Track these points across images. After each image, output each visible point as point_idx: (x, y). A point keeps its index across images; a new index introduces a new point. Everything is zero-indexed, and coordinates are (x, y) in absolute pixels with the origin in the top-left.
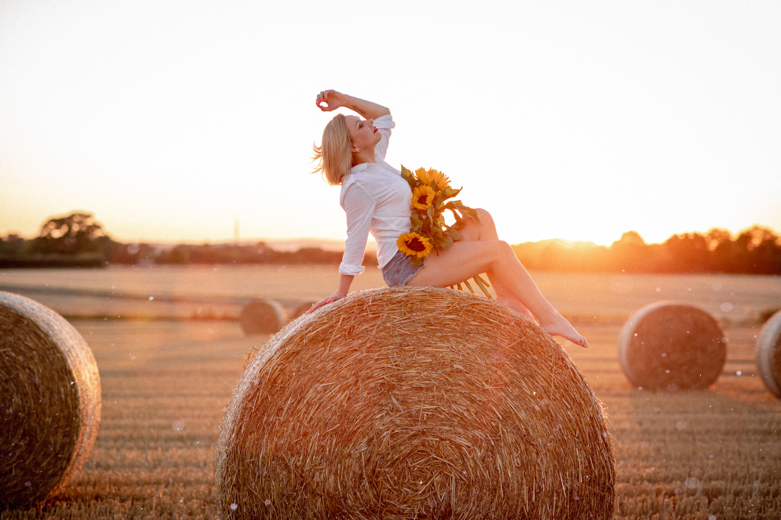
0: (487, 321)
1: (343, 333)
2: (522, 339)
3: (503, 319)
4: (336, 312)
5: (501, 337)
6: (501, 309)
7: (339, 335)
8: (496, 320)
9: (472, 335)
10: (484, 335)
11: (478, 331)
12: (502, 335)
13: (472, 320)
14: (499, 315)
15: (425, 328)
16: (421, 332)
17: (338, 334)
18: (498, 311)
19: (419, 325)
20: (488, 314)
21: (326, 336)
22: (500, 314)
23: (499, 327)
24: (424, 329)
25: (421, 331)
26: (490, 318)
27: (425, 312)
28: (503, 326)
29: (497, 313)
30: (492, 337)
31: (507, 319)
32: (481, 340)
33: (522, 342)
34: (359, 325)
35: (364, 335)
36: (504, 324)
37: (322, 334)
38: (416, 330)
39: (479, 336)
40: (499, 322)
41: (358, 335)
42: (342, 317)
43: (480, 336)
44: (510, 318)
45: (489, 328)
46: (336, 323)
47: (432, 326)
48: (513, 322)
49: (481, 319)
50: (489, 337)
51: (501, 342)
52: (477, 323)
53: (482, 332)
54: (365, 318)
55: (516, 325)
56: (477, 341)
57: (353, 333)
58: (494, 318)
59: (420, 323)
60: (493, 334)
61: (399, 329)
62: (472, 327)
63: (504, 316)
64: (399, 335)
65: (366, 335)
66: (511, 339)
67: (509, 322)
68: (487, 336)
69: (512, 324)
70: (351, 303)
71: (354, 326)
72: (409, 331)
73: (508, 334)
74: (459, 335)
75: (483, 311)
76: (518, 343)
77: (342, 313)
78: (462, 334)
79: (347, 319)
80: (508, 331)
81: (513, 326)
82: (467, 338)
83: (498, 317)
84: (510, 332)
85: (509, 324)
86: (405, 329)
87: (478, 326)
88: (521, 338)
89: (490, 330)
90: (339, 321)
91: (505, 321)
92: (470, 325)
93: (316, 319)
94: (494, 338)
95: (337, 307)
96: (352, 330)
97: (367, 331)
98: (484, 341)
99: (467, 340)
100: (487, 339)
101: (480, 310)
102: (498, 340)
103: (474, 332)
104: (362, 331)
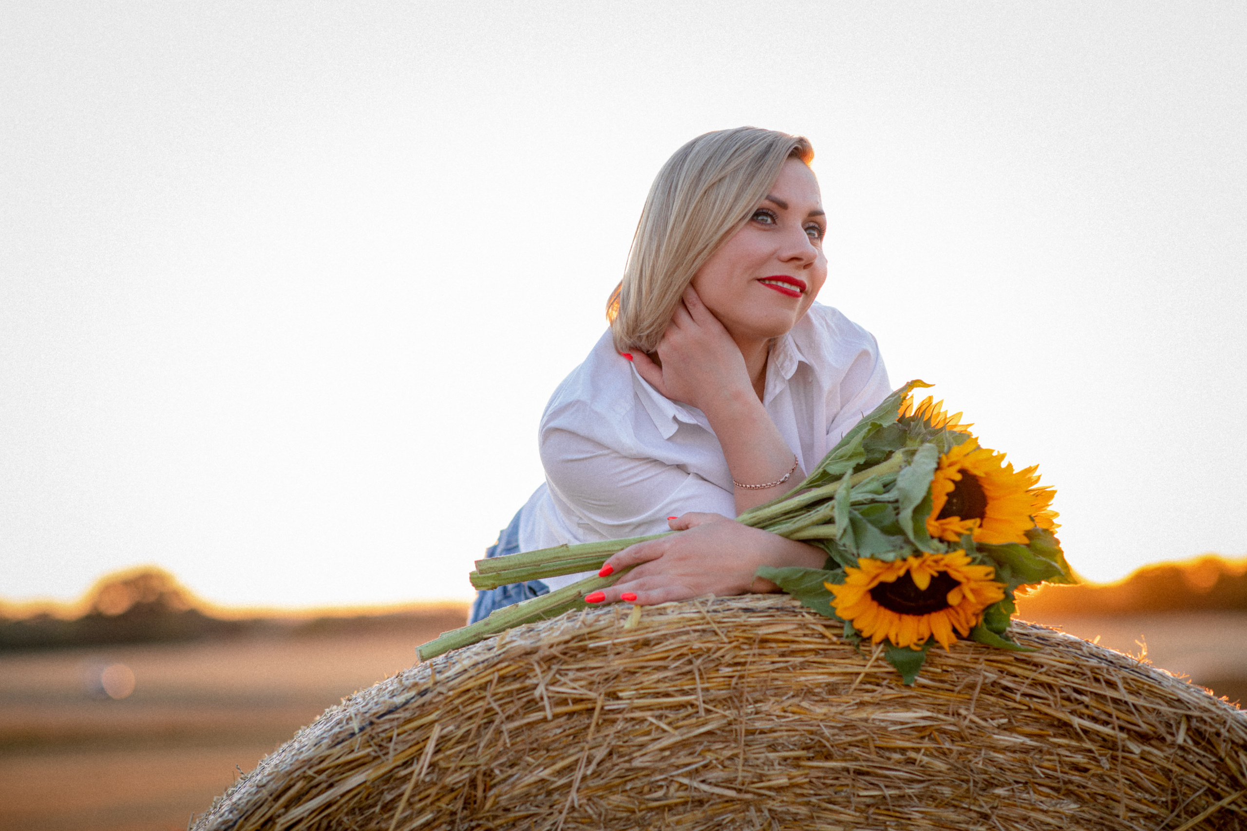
0: (1064, 728)
1: (442, 804)
2: (1224, 802)
3: (1136, 718)
4: (407, 715)
5: (1131, 798)
6: (1124, 673)
7: (428, 816)
8: (1106, 723)
9: (999, 791)
10: (1057, 790)
11: (1030, 771)
12: (1136, 785)
13: (999, 727)
14: (1115, 701)
15: (798, 767)
16: (780, 789)
17: (421, 811)
18: (1111, 684)
19: (772, 755)
20: (1068, 699)
21: (369, 819)
22: (1122, 694)
23: (1120, 754)
24: (794, 772)
25: (783, 781)
26: (1081, 716)
27: (796, 700)
28: (1136, 748)
29: (1110, 693)
30: (1093, 796)
31: (1152, 718)
32: (1045, 812)
33: (1224, 813)
34: (512, 766)
35: (534, 810)
36: (1143, 738)
37: (352, 812)
38: (761, 778)
39: (1034, 797)
40: (1122, 729)
41: (506, 810)
42: (436, 733)
43: (1040, 793)
44: (1164, 709)
45: (1079, 759)
46: (406, 764)
47: (828, 757)
48: (1183, 727)
49: (1036, 720)
50: (1079, 799)
51: (1132, 819)
52: (1021, 739)
53: (1048, 776)
54: (535, 733)
55: (1196, 743)
56: (1025, 819)
57: (488, 805)
58: (1096, 713)
59: (772, 747)
60: (1093, 785)
61: (689, 775)
62: (1000, 757)
63: (1140, 702)
64: (685, 803)
65: (544, 810)
66: (1175, 803)
67: (1162, 730)
68: (1069, 793)
69: (1180, 740)
70: (473, 672)
71: (489, 774)
72: (728, 783)
73: (1162, 781)
74: (947, 791)
75: (1050, 687)
76: (1207, 820)
77: (433, 717)
78: (960, 792)
79: (458, 742)
80: (1163, 769)
81: (1181, 748)
82: (986, 809)
83: (1110, 708)
84: (1167, 773)
85: (1163, 740)
86: (711, 776)
87: (1026, 751)
88: (1218, 798)
89: (1076, 768)
90: (420, 752)
91: (1145, 728)
92: (995, 749)
93: (323, 751)
94: (1101, 799)
95: (413, 693)
96: (480, 793)
97: (549, 793)
98: (1059, 815)
99: (986, 817)
100: (1070, 807)
101: (1035, 683)
102: (1121, 810)
103: (1009, 776)
104: (527, 795)
